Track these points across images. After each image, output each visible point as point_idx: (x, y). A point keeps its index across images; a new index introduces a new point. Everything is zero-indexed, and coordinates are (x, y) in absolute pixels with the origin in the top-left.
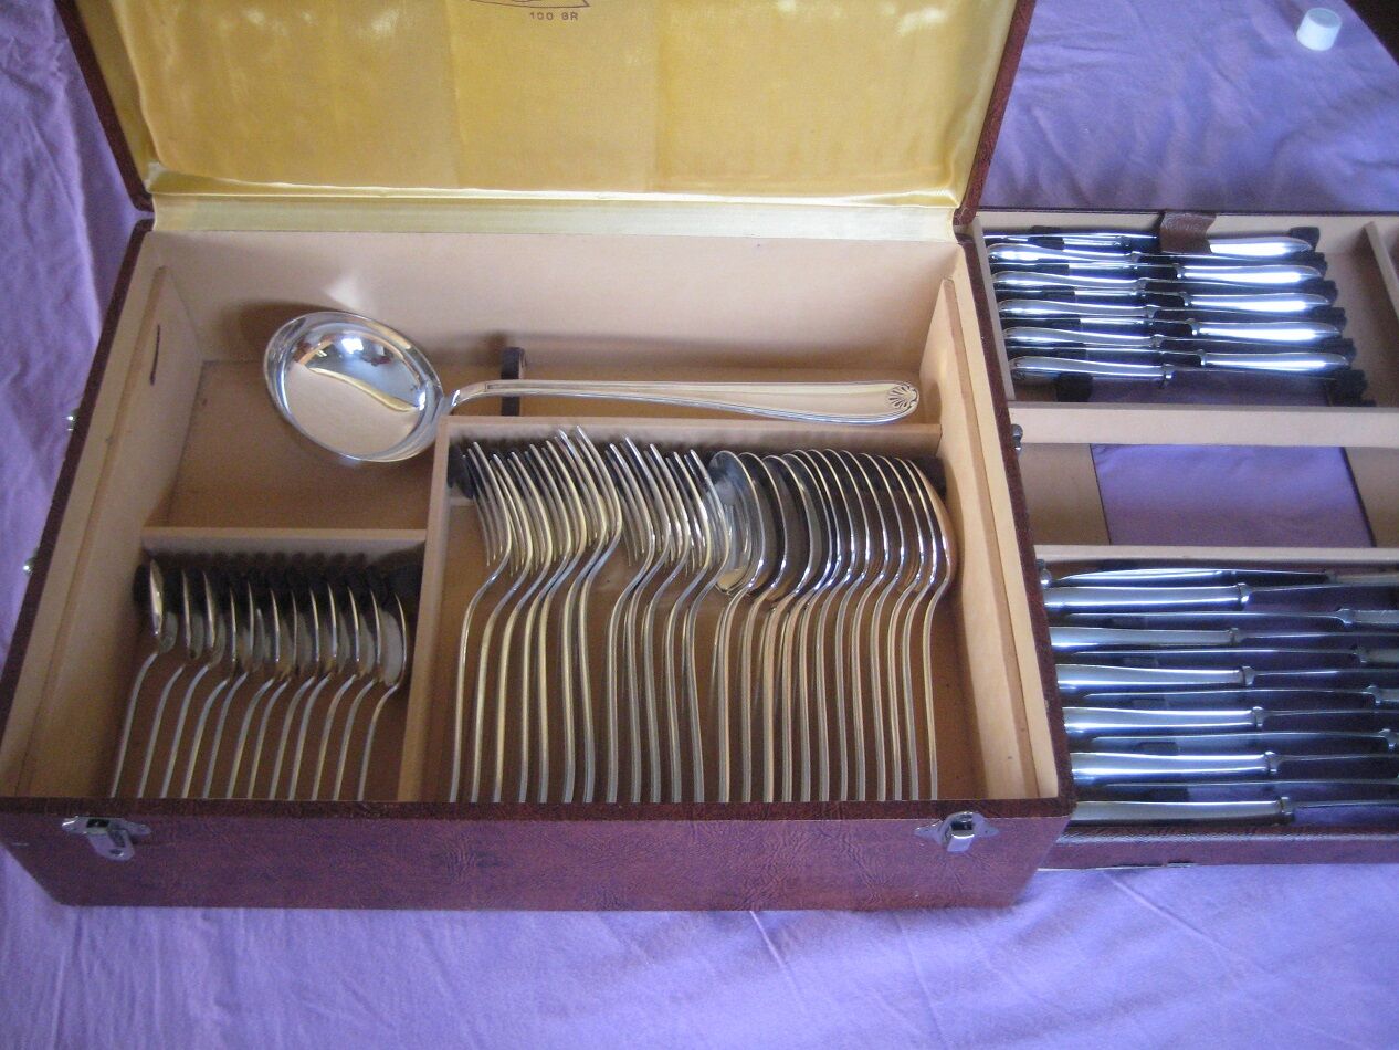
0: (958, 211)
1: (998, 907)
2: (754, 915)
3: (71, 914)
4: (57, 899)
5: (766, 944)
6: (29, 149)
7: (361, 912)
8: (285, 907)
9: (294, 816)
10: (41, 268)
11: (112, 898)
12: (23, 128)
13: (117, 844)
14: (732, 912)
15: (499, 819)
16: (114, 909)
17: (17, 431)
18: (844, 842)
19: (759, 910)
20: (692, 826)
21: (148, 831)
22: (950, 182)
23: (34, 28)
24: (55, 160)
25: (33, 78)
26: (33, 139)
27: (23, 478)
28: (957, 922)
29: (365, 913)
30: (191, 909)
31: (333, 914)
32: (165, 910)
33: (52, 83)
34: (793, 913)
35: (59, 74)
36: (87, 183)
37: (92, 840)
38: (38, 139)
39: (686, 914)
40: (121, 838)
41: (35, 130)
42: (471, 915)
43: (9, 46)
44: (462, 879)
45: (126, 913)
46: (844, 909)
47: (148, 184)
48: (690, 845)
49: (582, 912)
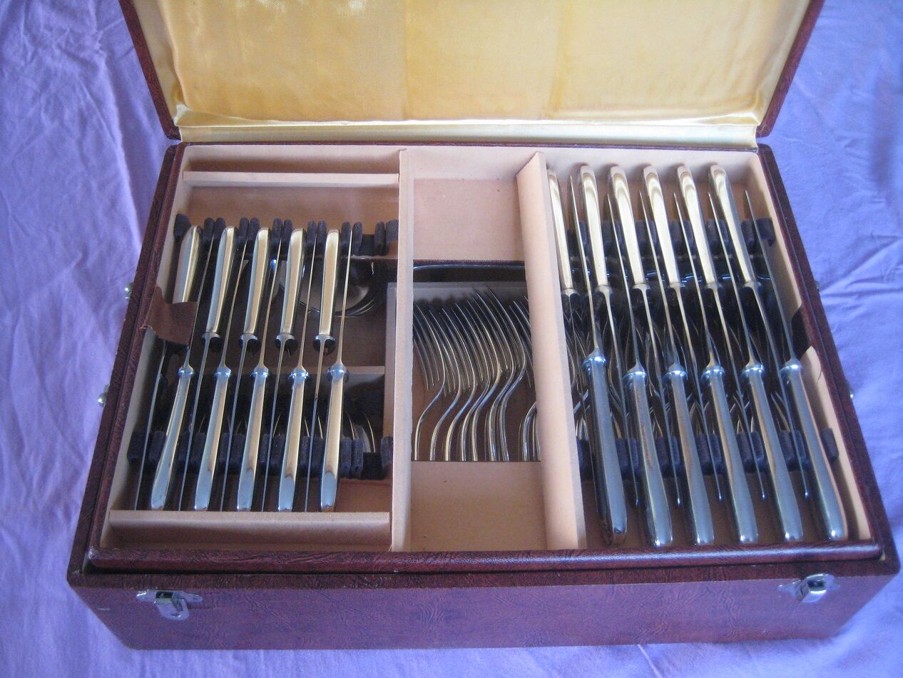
0: (759, 128)
1: (820, 638)
2: (641, 648)
3: (136, 655)
4: (127, 645)
5: (652, 670)
6: (82, 103)
7: (350, 651)
8: (294, 648)
9: (312, 588)
10: (94, 185)
11: (168, 645)
12: (77, 89)
13: (178, 610)
14: (625, 646)
15: (468, 586)
16: (168, 652)
17: (82, 299)
18: (723, 596)
19: (644, 644)
20: (613, 588)
21: (201, 599)
22: (755, 106)
23: (83, 22)
24: (101, 111)
25: (82, 55)
26: (85, 96)
27: (87, 333)
28: (792, 650)
29: (354, 652)
30: (225, 651)
31: (329, 653)
32: (205, 652)
33: (96, 58)
34: (669, 646)
35: (101, 52)
36: (123, 126)
37: (159, 607)
38: (89, 97)
39: (591, 648)
40: (180, 605)
41: (85, 90)
42: (431, 652)
43: (66, 34)
44: (431, 629)
45: (177, 654)
46: (707, 642)
47: (176, 120)
48: (607, 601)
49: (514, 648)
